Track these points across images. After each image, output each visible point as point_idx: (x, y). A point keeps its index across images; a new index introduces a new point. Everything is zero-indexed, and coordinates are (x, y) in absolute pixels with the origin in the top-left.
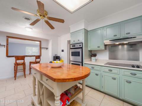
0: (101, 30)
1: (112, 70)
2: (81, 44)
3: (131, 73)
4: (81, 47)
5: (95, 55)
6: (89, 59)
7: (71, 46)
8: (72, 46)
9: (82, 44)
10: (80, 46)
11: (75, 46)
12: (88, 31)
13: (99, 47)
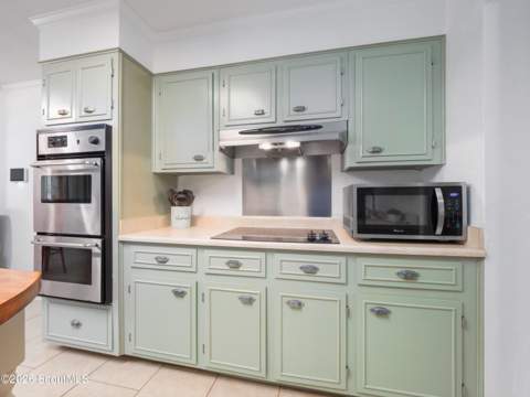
0: (207, 78)
1: (241, 261)
2: (101, 134)
3: (301, 265)
4: (101, 147)
5: (186, 198)
6: (161, 218)
7: (44, 139)
8: (50, 139)
9: (103, 131)
10: (96, 142)
11: (62, 142)
12: (151, 75)
13: (199, 159)
